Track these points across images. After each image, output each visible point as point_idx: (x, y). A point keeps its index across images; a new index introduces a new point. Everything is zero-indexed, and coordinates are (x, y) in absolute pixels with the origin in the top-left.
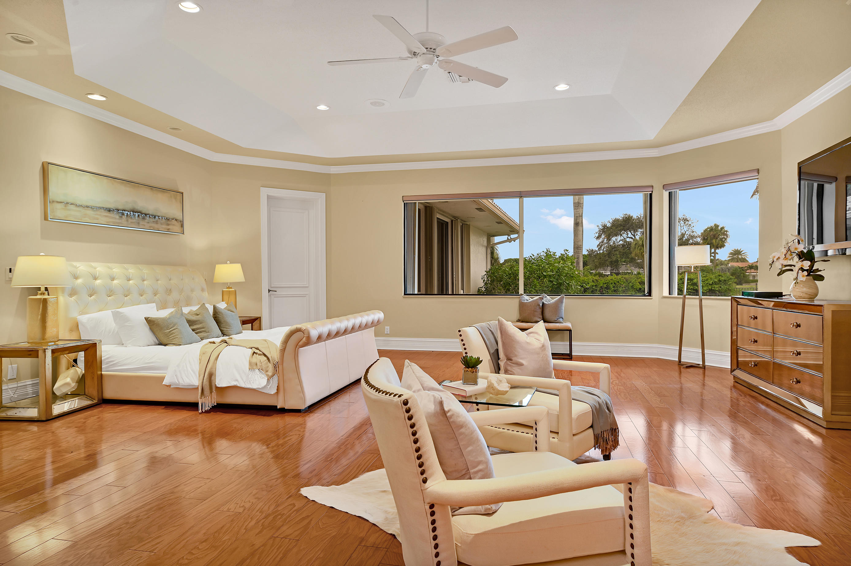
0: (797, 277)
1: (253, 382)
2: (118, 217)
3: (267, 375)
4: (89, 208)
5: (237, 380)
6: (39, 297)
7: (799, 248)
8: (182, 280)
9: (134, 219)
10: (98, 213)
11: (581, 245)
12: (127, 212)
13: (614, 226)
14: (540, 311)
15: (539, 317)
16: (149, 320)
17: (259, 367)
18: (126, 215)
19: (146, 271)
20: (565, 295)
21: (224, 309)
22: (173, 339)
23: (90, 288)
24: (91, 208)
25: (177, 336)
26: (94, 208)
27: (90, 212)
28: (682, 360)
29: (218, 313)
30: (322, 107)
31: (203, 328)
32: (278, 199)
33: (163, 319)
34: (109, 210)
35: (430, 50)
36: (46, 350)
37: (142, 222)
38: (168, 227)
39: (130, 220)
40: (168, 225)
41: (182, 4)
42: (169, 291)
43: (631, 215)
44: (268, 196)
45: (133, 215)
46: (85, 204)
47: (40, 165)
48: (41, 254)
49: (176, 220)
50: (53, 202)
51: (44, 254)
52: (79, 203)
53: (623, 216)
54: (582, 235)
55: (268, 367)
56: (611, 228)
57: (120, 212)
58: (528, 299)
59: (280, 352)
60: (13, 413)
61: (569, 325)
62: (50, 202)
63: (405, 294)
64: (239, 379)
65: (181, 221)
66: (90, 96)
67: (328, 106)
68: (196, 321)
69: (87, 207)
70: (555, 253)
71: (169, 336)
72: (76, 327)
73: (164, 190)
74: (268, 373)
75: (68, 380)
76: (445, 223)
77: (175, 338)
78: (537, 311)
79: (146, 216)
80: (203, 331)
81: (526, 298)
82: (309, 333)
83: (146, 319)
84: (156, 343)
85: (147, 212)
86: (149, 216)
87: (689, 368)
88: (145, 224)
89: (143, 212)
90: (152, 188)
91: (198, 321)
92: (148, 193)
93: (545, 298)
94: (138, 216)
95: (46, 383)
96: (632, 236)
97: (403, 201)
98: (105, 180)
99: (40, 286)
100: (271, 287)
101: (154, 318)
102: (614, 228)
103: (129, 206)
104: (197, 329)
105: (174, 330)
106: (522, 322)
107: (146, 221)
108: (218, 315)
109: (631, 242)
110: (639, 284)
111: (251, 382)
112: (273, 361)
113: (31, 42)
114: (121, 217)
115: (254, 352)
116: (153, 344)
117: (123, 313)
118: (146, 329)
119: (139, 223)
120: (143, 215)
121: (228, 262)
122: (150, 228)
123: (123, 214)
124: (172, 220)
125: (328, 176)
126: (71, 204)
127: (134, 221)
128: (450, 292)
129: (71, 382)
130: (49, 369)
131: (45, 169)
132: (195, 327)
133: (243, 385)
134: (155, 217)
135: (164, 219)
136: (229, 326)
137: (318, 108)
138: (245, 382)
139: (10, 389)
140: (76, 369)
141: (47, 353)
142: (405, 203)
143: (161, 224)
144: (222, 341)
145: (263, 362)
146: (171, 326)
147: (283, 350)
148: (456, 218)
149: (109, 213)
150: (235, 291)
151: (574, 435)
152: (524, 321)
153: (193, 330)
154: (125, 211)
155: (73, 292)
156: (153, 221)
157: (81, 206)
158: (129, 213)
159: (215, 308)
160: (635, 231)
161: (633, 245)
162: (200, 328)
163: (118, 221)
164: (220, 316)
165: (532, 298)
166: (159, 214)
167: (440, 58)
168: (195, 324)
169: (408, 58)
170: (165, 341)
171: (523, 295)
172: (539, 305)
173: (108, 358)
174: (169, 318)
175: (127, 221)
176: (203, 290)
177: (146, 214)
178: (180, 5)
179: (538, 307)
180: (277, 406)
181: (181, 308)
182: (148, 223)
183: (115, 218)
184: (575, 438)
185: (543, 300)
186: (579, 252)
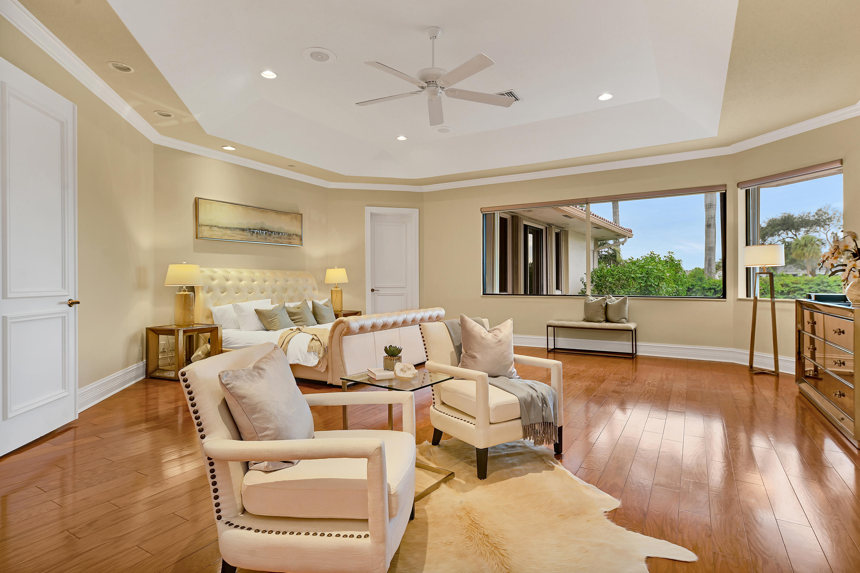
0: (847, 278)
1: (309, 362)
2: (249, 234)
3: (319, 357)
4: (228, 229)
5: (299, 360)
6: (181, 293)
7: (850, 246)
8: (297, 281)
9: (262, 236)
10: (235, 232)
11: (713, 247)
12: (257, 231)
13: (769, 226)
14: (602, 311)
15: (602, 317)
16: (257, 311)
17: (314, 350)
18: (256, 232)
19: (268, 274)
20: (628, 297)
21: (323, 304)
22: (273, 326)
23: (222, 287)
24: (230, 228)
25: (277, 324)
26: (232, 229)
27: (229, 232)
28: (754, 366)
29: (315, 307)
30: (402, 138)
31: (301, 318)
32: (377, 215)
33: (268, 311)
34: (243, 230)
35: (433, 83)
36: (179, 331)
37: (268, 238)
38: (290, 241)
39: (259, 237)
40: (290, 239)
41: (263, 72)
42: (285, 290)
43: (791, 214)
44: (371, 213)
45: (262, 232)
46: (225, 226)
47: (193, 200)
48: (184, 263)
49: (296, 235)
50: (202, 225)
51: (185, 263)
52: (220, 225)
53: (781, 216)
54: (714, 236)
55: (320, 350)
56: (766, 228)
57: (251, 231)
58: (593, 299)
59: (329, 339)
60: (168, 374)
61: (632, 326)
62: (199, 226)
63: (483, 294)
64: (300, 359)
65: (300, 236)
66: (225, 148)
67: (406, 137)
68: (296, 313)
69: (227, 228)
70: (659, 255)
71: (271, 323)
72: (210, 315)
73: (286, 213)
74: (319, 355)
75: (200, 353)
76: (540, 230)
77: (275, 326)
78: (600, 311)
79: (272, 233)
80: (301, 321)
81: (590, 299)
82: (349, 324)
83: (256, 310)
84: (263, 329)
85: (272, 230)
86: (275, 233)
87: (758, 375)
88: (271, 239)
89: (270, 230)
90: (277, 212)
91: (298, 313)
92: (274, 216)
93: (608, 298)
94: (266, 233)
95: (179, 354)
96: (793, 236)
97: (482, 212)
98: (240, 208)
99: (183, 285)
100: (375, 287)
101: (261, 310)
102: (770, 228)
103: (259, 226)
104: (296, 319)
105: (275, 319)
106: (587, 321)
107: (272, 237)
108: (315, 308)
109: (791, 242)
110: (781, 286)
111: (308, 361)
112: (324, 346)
113: (170, 116)
114: (252, 235)
115: (313, 339)
116: (261, 329)
117: (240, 306)
118: (255, 318)
119: (266, 239)
120: (269, 232)
121: (336, 267)
122: (275, 242)
123: (254, 232)
124: (293, 236)
125: (422, 194)
126: (215, 226)
127: (262, 237)
128: (545, 293)
129: (201, 354)
130: (181, 344)
131: (196, 202)
132: (293, 318)
133: (302, 364)
134: (279, 234)
135: (287, 235)
136: (324, 318)
137: (398, 138)
138: (304, 361)
139: (169, 357)
140: (207, 345)
141: (179, 333)
142: (483, 214)
143: (284, 239)
144: (297, 329)
145: (317, 346)
146: (273, 316)
147: (331, 337)
148: (550, 225)
149: (242, 231)
150: (341, 290)
151: (490, 423)
152: (588, 320)
153: (292, 320)
154: (255, 230)
155: (210, 290)
156: (278, 237)
157: (222, 227)
158: (258, 231)
159: (313, 303)
160: (797, 230)
161: (793, 246)
162: (299, 318)
163: (250, 237)
164: (316, 310)
165: (597, 299)
166: (282, 232)
167: (445, 89)
168: (295, 316)
169: (418, 92)
170: (268, 328)
171: (589, 296)
172: (602, 306)
173: (226, 339)
174: (272, 310)
175: (257, 237)
176: (314, 289)
177: (272, 232)
178: (262, 74)
179: (601, 307)
180: (327, 382)
181: (284, 303)
182: (274, 238)
183: (248, 236)
184: (492, 426)
185: (606, 302)
186: (711, 253)
